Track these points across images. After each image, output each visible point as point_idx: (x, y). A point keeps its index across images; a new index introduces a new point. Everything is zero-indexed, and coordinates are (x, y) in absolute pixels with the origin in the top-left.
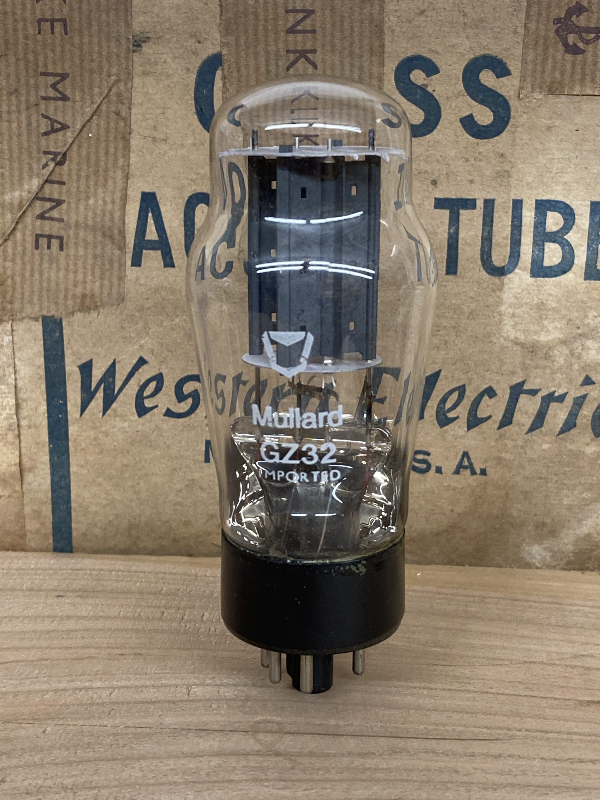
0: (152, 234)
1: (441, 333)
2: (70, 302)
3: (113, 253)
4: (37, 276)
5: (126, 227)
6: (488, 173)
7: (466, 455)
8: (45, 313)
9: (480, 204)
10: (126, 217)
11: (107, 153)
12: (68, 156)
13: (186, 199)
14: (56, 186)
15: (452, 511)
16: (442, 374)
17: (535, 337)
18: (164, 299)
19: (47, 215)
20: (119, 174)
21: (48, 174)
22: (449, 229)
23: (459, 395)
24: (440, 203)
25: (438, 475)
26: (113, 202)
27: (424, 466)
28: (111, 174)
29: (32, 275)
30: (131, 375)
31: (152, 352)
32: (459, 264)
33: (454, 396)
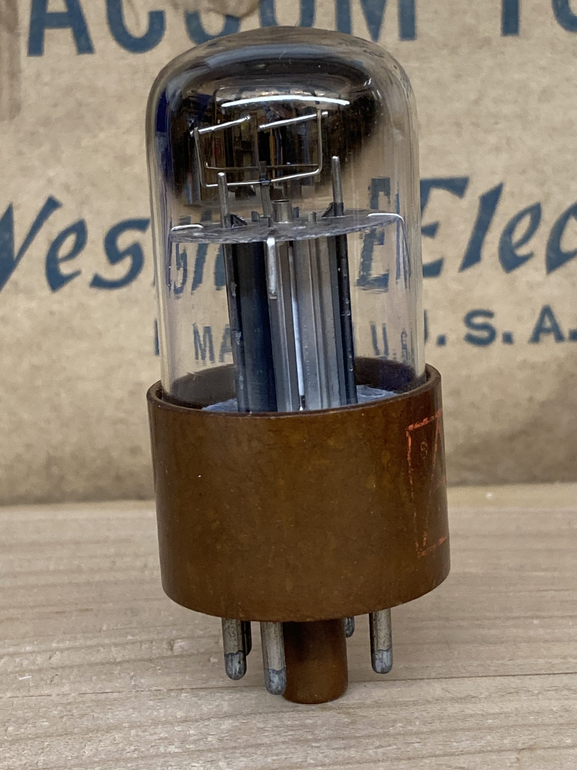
0: (57, 3)
1: (500, 126)
7: (547, 311)
16: (506, 190)
18: (80, 104)
23: (532, 220)
25: (507, 346)
27: (484, 334)
30: (37, 226)
31: (67, 188)
32: (521, 17)
33: (525, 223)
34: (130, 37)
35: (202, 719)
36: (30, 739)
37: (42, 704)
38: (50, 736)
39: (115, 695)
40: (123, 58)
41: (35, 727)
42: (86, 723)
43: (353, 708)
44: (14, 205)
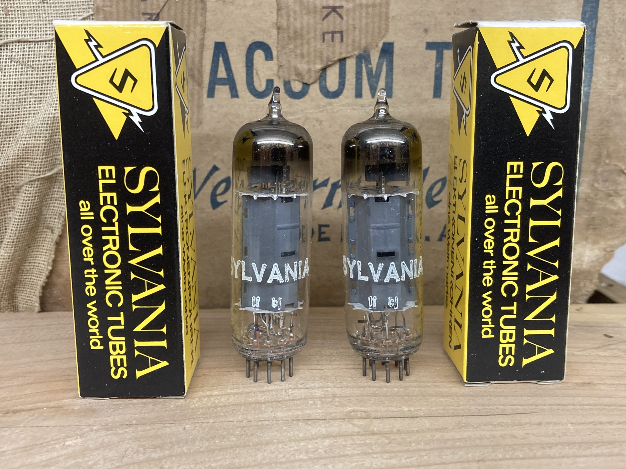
0: (222, 73)
1: (430, 140)
3: (193, 88)
5: (203, 68)
10: (203, 61)
11: (189, 13)
12: (160, 16)
13: (248, 45)
15: (436, 267)
16: (430, 170)
18: (231, 122)
20: (198, 29)
22: (436, 65)
23: (442, 185)
24: (430, 46)
25: (427, 242)
26: (194, 50)
28: (192, 28)
30: (207, 178)
31: (222, 161)
32: (443, 90)
33: (439, 185)
34: (257, 91)
35: (313, 439)
36: (228, 448)
37: (230, 427)
38: (238, 447)
39: (267, 422)
40: (252, 101)
41: (229, 441)
42: (255, 440)
43: (388, 434)
44: (197, 169)
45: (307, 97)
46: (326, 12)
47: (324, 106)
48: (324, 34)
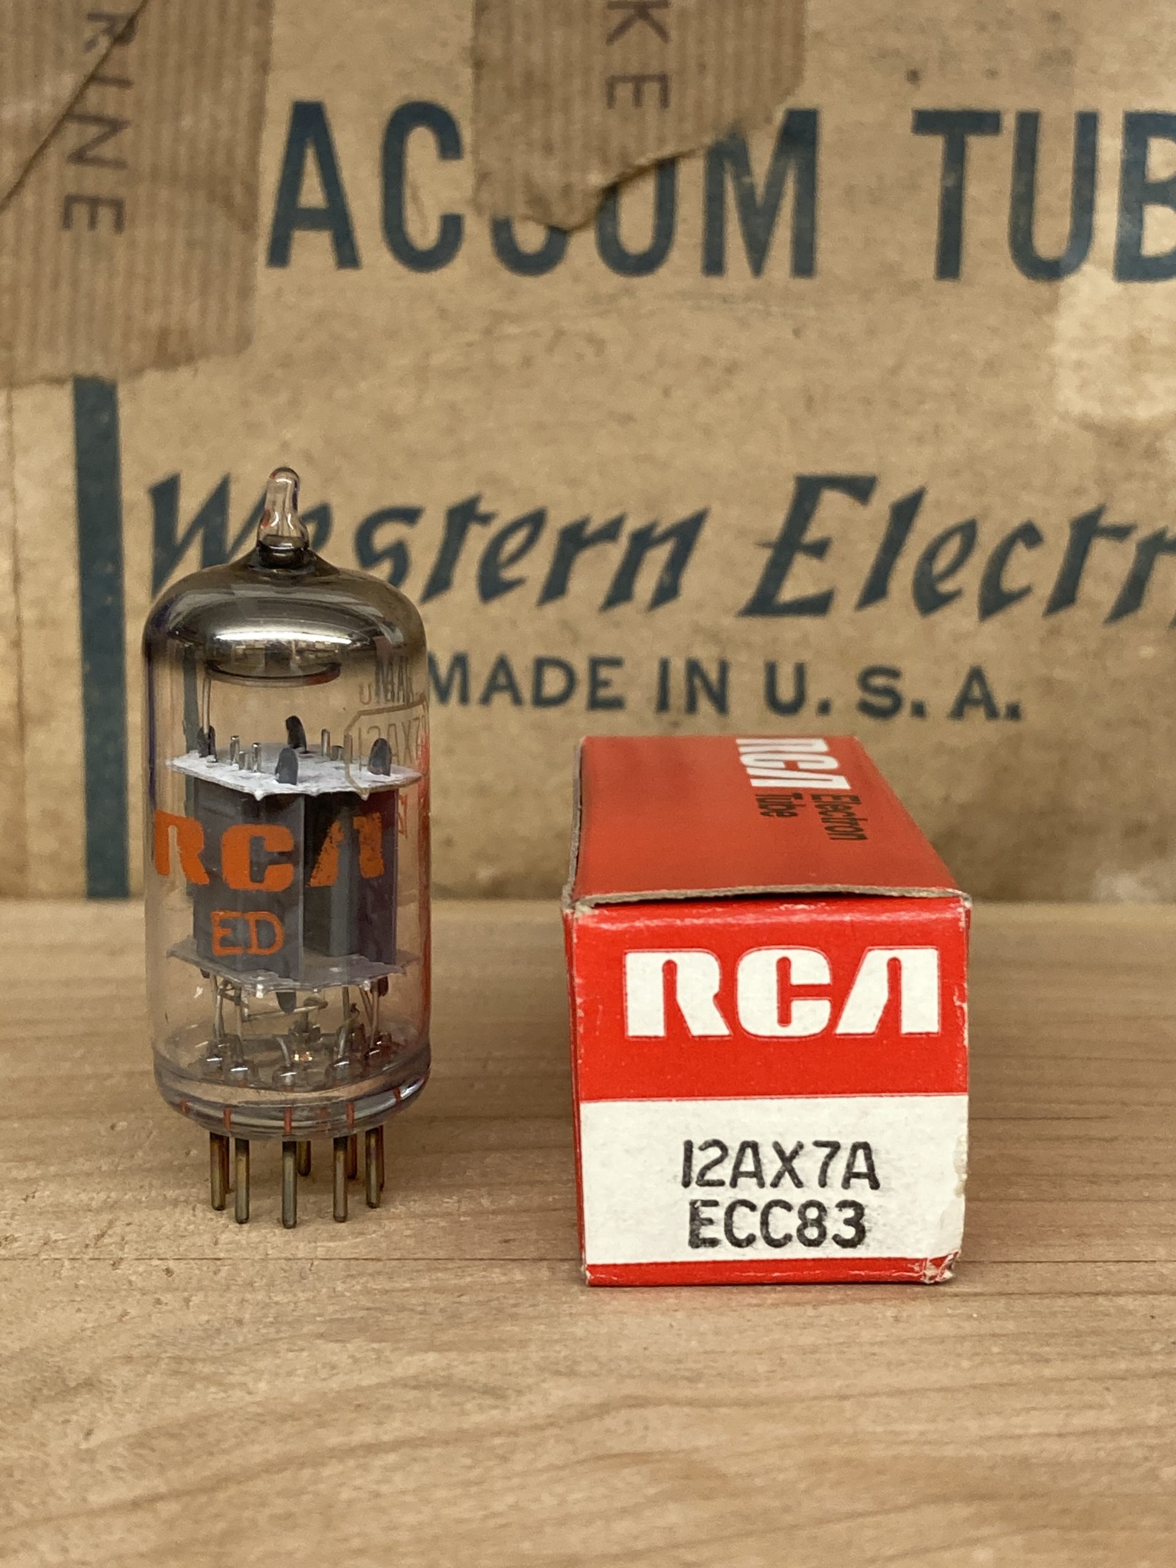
0: (312, 194)
1: (925, 407)
2: (135, 347)
3: (228, 238)
4: (65, 288)
5: (259, 176)
6: (1026, 54)
7: (976, 675)
8: (82, 368)
9: (1009, 123)
10: (260, 156)
11: (222, 17)
12: (140, 21)
13: (388, 113)
14: (112, 91)
15: (946, 799)
16: (928, 499)
17: (1126, 411)
18: (337, 339)
19: (91, 154)
20: (248, 62)
21: (98, 60)
22: (944, 177)
23: (963, 544)
24: (925, 122)
25: (917, 722)
26: (233, 124)
27: (885, 702)
28: (230, 62)
29: (55, 285)
31: (309, 458)
32: (965, 257)
33: (953, 546)
34: (412, 249)
40: (400, 278)
44: (232, 476)
45: (561, 271)
46: (617, 17)
47: (613, 298)
48: (611, 85)
